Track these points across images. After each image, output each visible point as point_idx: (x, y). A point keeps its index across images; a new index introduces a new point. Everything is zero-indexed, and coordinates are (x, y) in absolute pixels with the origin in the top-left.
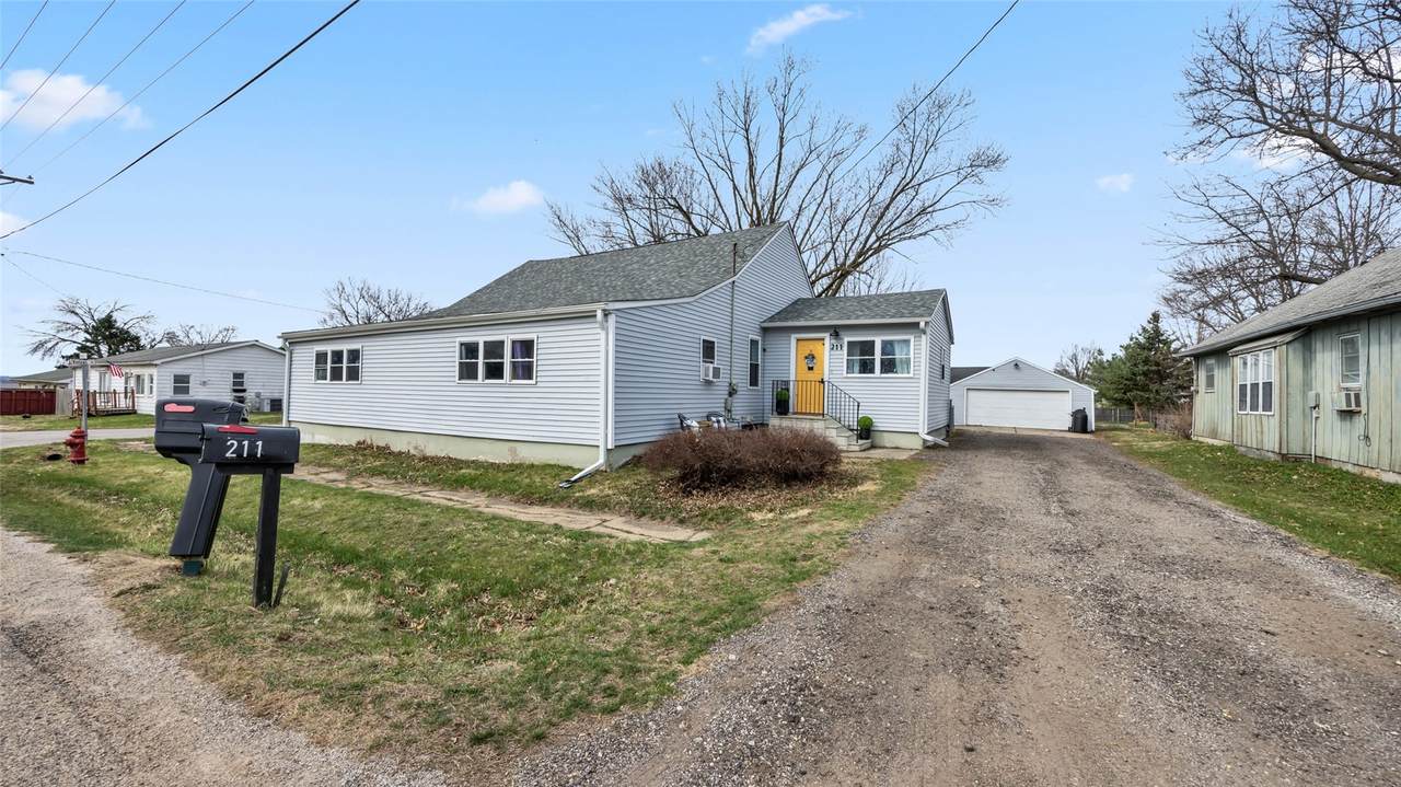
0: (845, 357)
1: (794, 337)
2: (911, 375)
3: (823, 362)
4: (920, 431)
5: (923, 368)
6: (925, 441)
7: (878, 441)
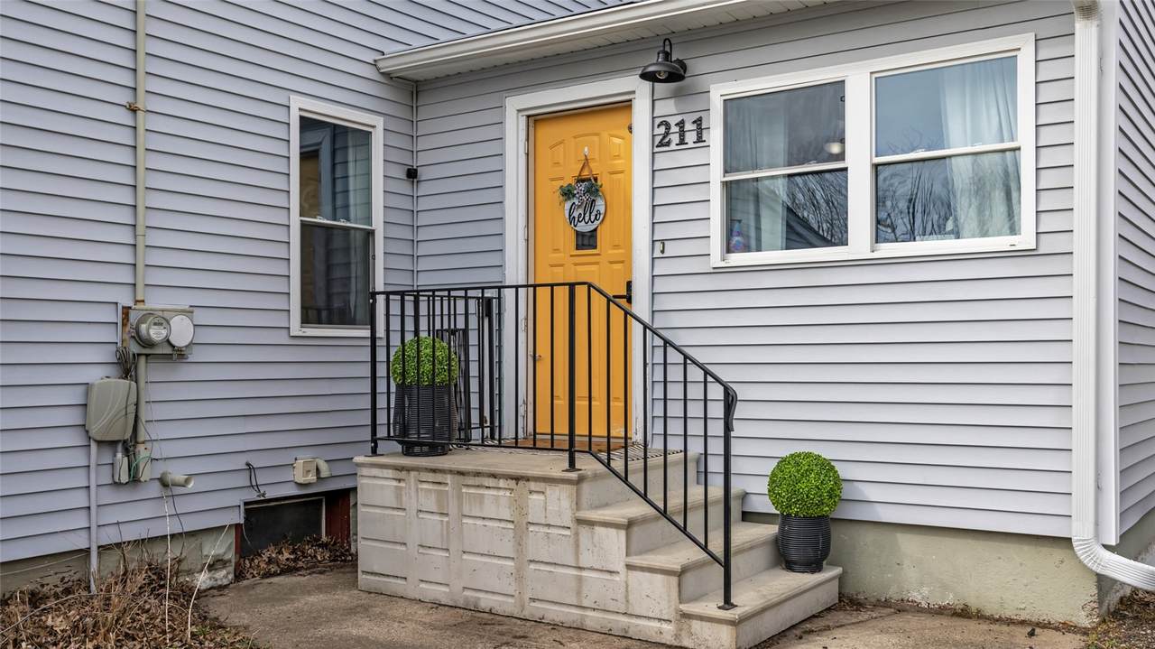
0: (716, 175)
1: (517, 105)
2: (1025, 240)
3: (628, 207)
4: (1080, 531)
5: (1084, 198)
6: (1104, 583)
7: (873, 578)
